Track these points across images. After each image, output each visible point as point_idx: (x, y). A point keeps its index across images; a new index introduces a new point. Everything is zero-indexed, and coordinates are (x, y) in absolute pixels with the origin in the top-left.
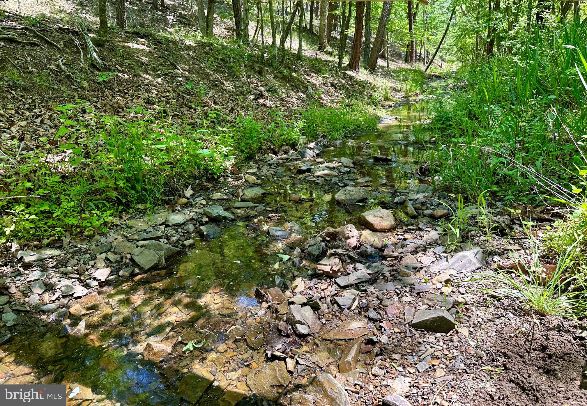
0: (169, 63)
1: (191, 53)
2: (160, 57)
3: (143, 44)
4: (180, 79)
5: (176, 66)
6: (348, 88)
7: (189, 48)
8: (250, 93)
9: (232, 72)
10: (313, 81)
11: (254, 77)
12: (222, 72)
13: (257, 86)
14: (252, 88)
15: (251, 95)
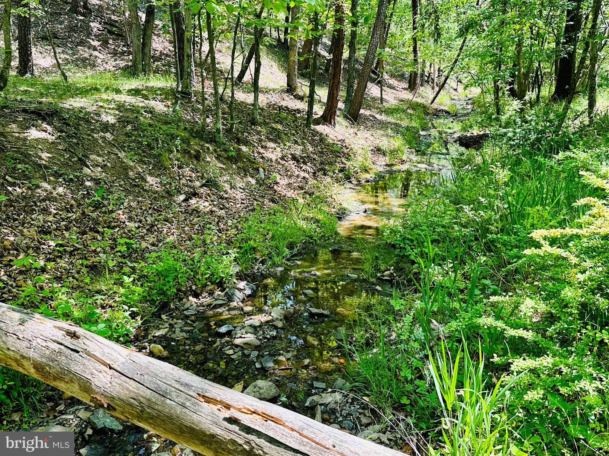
0: (76, 159)
1: (108, 135)
2: (65, 150)
3: (44, 131)
4: (88, 184)
5: (85, 163)
6: (314, 159)
7: (106, 127)
8: (179, 192)
9: (159, 162)
10: (268, 155)
11: (188, 165)
12: (146, 164)
13: (190, 181)
14: (183, 184)
15: (181, 194)
